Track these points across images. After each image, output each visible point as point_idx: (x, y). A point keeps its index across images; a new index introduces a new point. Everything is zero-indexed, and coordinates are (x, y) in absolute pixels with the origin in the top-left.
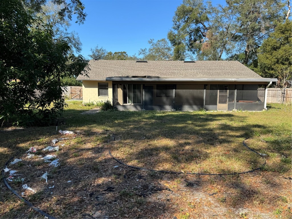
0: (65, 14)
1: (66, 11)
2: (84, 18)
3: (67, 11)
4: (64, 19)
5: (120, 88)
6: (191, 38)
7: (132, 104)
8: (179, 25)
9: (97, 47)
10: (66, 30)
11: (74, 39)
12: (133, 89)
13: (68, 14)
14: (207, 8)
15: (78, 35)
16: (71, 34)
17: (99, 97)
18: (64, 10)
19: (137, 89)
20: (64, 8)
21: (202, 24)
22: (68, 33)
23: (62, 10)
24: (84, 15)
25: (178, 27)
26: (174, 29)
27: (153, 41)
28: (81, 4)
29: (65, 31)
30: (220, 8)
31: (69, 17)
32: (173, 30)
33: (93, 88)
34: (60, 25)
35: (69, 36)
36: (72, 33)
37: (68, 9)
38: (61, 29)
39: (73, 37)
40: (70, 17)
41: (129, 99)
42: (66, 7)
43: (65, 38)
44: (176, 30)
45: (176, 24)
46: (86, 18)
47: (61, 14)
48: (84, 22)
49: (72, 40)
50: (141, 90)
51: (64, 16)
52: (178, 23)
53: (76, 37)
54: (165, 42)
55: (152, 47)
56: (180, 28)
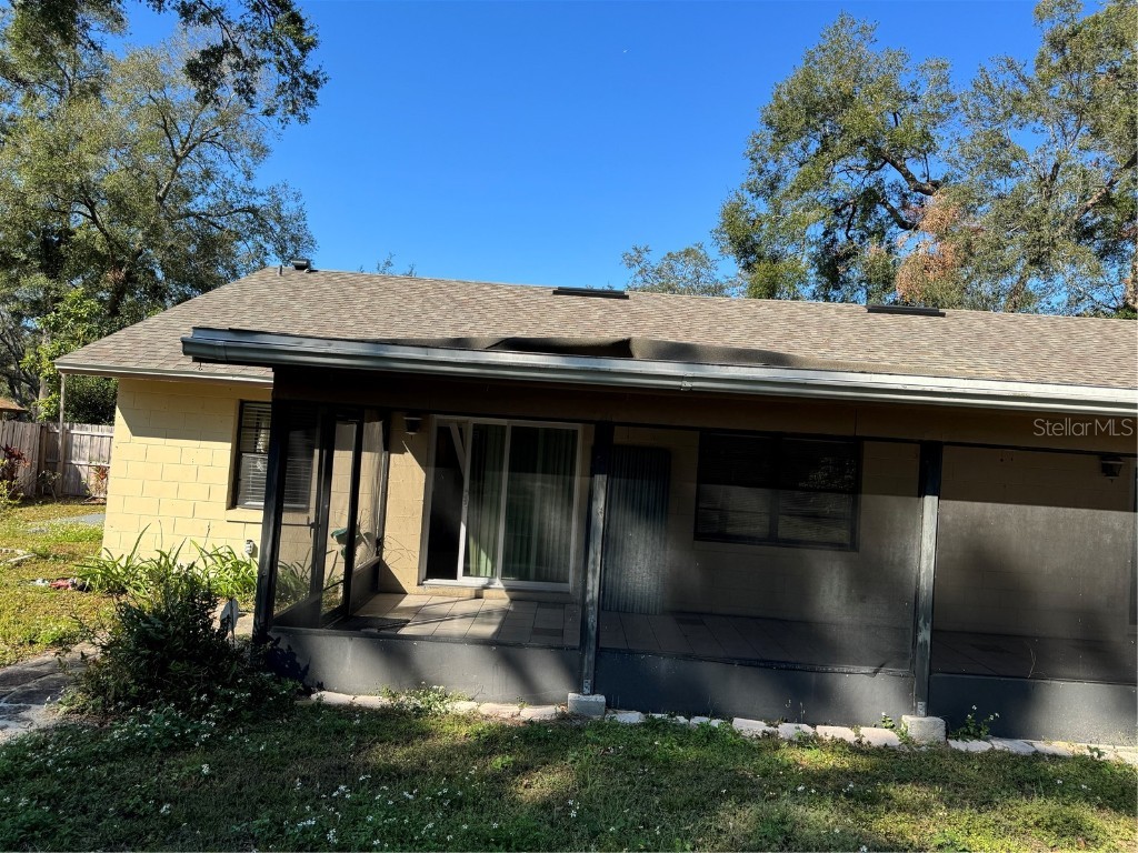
0: (223, 76)
1: (229, 59)
2: (312, 97)
3: (233, 61)
4: (216, 100)
5: (409, 455)
6: (834, 241)
7: (498, 583)
8: (778, 178)
9: (388, 263)
10: (249, 176)
11: (279, 219)
12: (512, 469)
13: (239, 75)
14: (924, 94)
15: (301, 203)
16: (268, 197)
17: (238, 513)
18: (214, 55)
19: (544, 472)
20: (220, 43)
21: (899, 169)
22: (253, 191)
23: (204, 54)
24: (313, 81)
25: (773, 187)
26: (751, 191)
27: (645, 255)
28: (295, 19)
29: (240, 179)
30: (1010, 75)
31: (240, 91)
32: (747, 195)
33: (197, 443)
34: (225, 155)
35: (259, 202)
36: (272, 191)
37: (237, 52)
38: (226, 169)
39: (277, 208)
40: (246, 91)
41: (478, 540)
42: (226, 43)
43: (239, 210)
44: (760, 199)
45: (761, 172)
46: (319, 93)
47: (202, 70)
48: (310, 111)
49: (272, 223)
50: (577, 480)
51: (215, 85)
52: (772, 167)
53: (288, 209)
54: (703, 261)
55: (639, 279)
56: (783, 188)
